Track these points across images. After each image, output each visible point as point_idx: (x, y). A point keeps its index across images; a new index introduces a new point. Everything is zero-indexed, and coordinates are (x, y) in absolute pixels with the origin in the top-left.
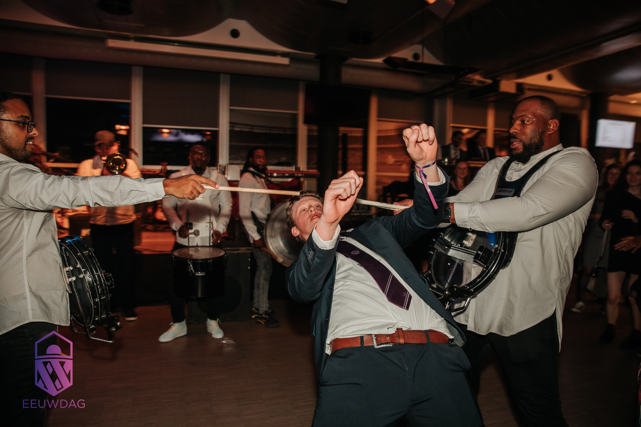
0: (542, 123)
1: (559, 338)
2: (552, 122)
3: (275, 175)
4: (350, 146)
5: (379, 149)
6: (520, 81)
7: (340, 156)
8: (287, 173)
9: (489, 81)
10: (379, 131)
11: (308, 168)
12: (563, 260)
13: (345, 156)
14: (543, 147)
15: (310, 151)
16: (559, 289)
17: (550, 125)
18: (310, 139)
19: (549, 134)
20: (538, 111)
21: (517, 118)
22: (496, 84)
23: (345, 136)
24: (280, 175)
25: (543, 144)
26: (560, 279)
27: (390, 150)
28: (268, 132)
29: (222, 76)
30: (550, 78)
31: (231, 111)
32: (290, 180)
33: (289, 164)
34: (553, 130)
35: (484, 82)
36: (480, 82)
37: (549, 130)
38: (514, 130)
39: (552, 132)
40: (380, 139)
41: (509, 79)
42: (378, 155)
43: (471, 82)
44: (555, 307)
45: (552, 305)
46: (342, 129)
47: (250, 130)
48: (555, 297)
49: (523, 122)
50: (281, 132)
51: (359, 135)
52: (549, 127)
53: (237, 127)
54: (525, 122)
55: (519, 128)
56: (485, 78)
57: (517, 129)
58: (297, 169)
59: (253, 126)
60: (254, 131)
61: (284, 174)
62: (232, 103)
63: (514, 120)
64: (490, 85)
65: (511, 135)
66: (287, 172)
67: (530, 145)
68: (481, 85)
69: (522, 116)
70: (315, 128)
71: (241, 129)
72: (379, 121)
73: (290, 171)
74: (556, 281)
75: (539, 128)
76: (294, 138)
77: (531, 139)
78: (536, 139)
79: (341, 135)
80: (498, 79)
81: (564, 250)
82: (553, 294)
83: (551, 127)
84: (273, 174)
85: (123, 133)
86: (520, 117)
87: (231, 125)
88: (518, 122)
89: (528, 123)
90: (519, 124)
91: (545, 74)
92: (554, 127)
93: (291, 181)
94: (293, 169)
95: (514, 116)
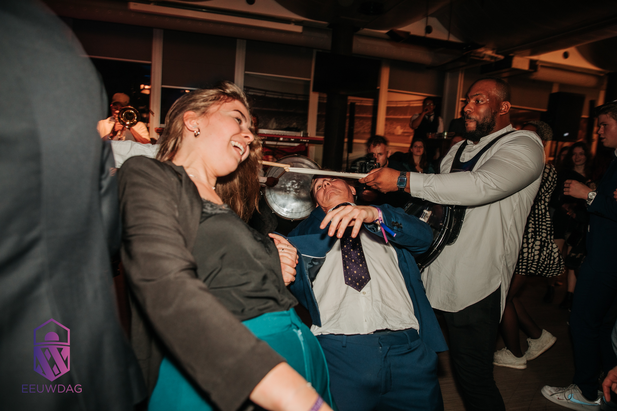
0: (495, 105)
1: (501, 311)
2: (504, 104)
3: (281, 139)
4: (357, 115)
5: (387, 120)
6: (535, 58)
7: (347, 125)
8: (293, 139)
9: (501, 57)
10: (389, 102)
11: (317, 135)
12: (508, 238)
13: (352, 124)
14: (494, 127)
15: (319, 117)
16: (504, 264)
17: (502, 107)
18: (320, 106)
19: (501, 115)
20: (493, 92)
21: (472, 97)
22: (508, 60)
23: (353, 105)
24: (286, 140)
25: (494, 125)
26: (504, 255)
27: (398, 121)
28: (280, 97)
29: (238, 40)
30: (566, 55)
31: (246, 75)
32: (296, 145)
33: (297, 130)
34: (505, 112)
35: (496, 58)
36: (492, 57)
37: (500, 111)
38: (468, 109)
39: (504, 113)
40: (389, 110)
41: (522, 56)
42: (386, 125)
43: (483, 57)
44: (500, 282)
45: (498, 280)
46: (351, 99)
47: (263, 95)
48: (500, 272)
49: (477, 101)
50: (294, 98)
51: (370, 104)
52: (501, 109)
53: (251, 91)
54: (480, 102)
55: (472, 107)
56: (497, 53)
57: (471, 108)
58: (306, 135)
59: (266, 91)
60: (267, 95)
61: (290, 139)
62: (247, 67)
63: (469, 99)
64: (501, 61)
65: (465, 114)
66: (293, 137)
67: (483, 125)
68: (493, 61)
69: (477, 95)
70: (325, 96)
71: (255, 94)
72: (389, 91)
73: (295, 136)
74: (501, 257)
75: (492, 109)
76: (305, 105)
77: (484, 119)
78: (489, 119)
79: (349, 103)
80: (511, 55)
81: (509, 229)
82: (499, 270)
83: (503, 109)
84: (280, 139)
85: (147, 92)
86: (475, 95)
87: (245, 89)
88: (473, 101)
89: (482, 103)
90: (474, 103)
91: (562, 51)
92: (505, 109)
93: (298, 146)
94: (301, 134)
95: (469, 95)
